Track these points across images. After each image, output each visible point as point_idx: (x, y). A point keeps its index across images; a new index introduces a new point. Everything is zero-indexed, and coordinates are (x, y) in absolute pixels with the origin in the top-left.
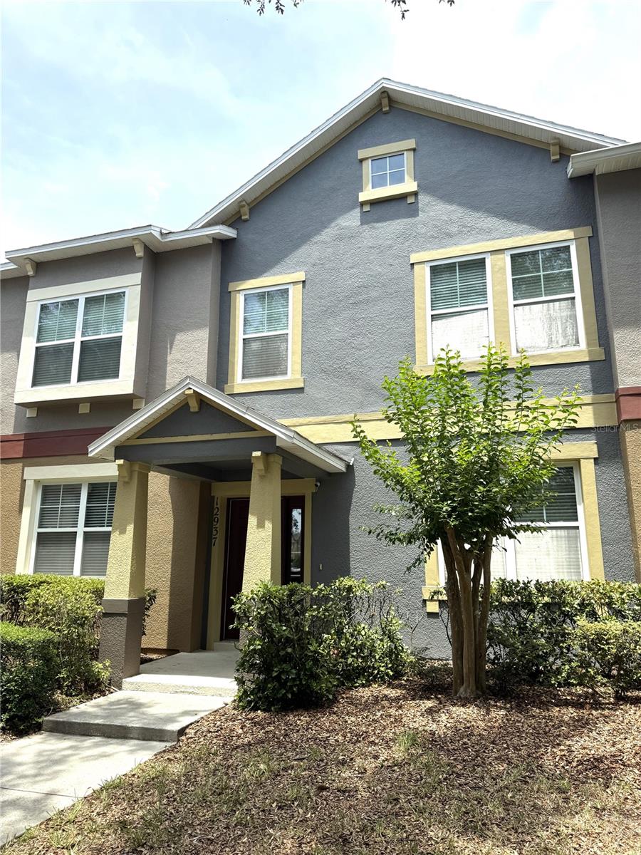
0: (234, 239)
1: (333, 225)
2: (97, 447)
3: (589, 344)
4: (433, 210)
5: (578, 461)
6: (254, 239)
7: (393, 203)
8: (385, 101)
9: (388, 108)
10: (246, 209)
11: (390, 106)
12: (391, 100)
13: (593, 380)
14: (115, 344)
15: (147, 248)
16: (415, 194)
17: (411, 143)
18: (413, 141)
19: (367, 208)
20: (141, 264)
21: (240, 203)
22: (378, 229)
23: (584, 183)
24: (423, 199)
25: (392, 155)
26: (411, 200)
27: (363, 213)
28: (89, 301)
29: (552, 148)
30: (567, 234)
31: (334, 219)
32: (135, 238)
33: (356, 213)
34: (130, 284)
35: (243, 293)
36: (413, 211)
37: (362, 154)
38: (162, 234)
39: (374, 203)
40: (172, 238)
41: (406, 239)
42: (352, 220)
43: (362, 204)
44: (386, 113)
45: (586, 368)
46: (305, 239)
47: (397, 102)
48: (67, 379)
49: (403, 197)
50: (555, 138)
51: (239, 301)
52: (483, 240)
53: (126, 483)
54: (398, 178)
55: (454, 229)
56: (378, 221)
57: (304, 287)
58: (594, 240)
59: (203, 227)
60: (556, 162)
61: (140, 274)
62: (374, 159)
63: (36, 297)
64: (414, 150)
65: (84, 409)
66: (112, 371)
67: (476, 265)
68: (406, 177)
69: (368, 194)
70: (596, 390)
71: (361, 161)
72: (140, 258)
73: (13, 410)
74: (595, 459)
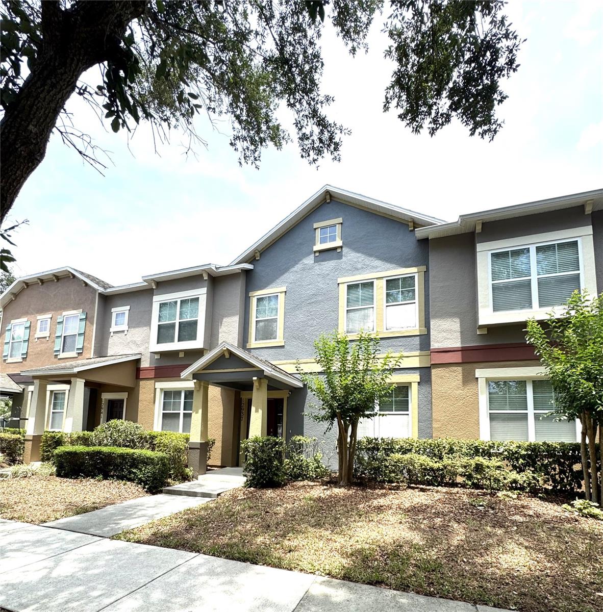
0: (252, 270)
1: (301, 262)
2: (185, 374)
3: (420, 327)
4: (350, 256)
5: (411, 383)
6: (262, 270)
7: (331, 252)
8: (328, 197)
9: (329, 201)
10: (258, 254)
11: (331, 199)
12: (331, 196)
13: (421, 344)
14: (195, 323)
15: (209, 275)
16: (341, 247)
17: (340, 220)
18: (341, 219)
19: (317, 254)
20: (206, 283)
21: (255, 251)
22: (323, 265)
23: (424, 243)
24: (345, 250)
25: (331, 226)
26: (339, 250)
27: (315, 257)
28: (182, 302)
29: (409, 224)
30: (414, 270)
31: (301, 260)
32: (203, 270)
33: (312, 256)
34: (201, 293)
35: (256, 298)
36: (340, 256)
37: (315, 226)
38: (216, 268)
39: (321, 252)
40: (221, 270)
41: (336, 271)
42: (309, 260)
43: (315, 252)
44: (329, 203)
45: (418, 338)
46: (286, 270)
47: (334, 197)
48: (173, 341)
49: (335, 249)
50: (411, 218)
51: (254, 301)
52: (373, 272)
53: (198, 391)
54: (333, 239)
55: (359, 266)
56: (322, 261)
57: (285, 294)
58: (426, 273)
59: (237, 264)
60: (411, 231)
61: (206, 288)
62: (322, 228)
63: (158, 299)
64: (342, 223)
65: (181, 355)
66: (193, 337)
67: (369, 285)
68: (337, 238)
69: (318, 247)
70: (421, 349)
71: (315, 229)
72: (206, 280)
73: (149, 355)
74: (419, 382)
